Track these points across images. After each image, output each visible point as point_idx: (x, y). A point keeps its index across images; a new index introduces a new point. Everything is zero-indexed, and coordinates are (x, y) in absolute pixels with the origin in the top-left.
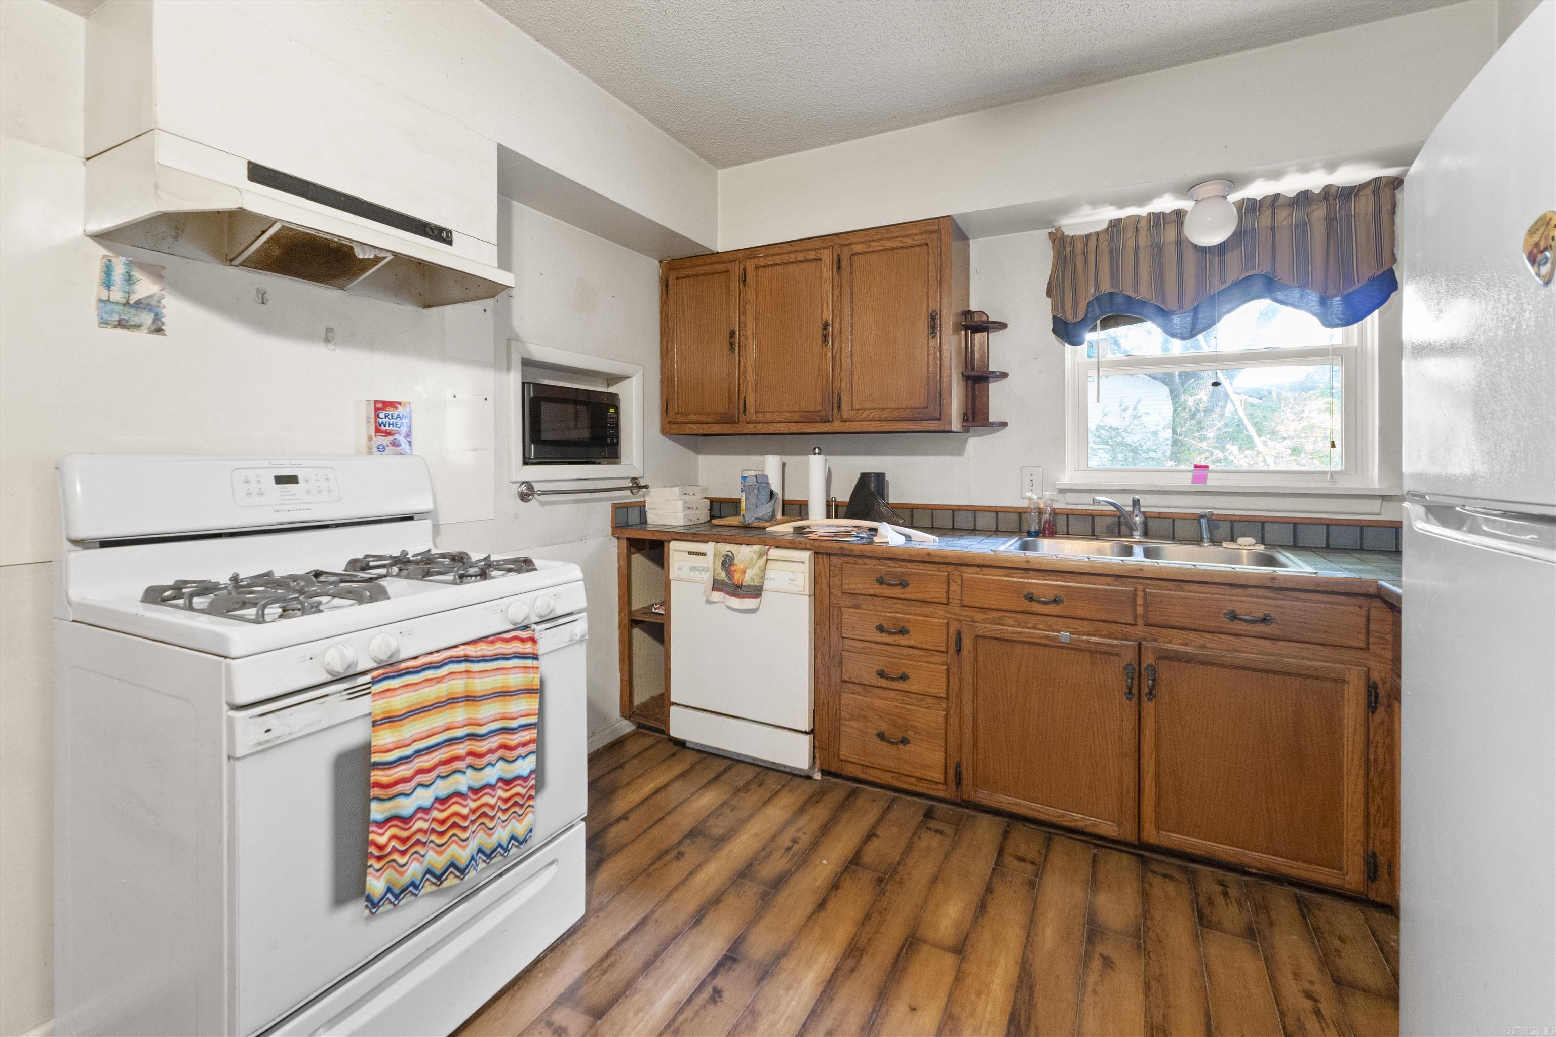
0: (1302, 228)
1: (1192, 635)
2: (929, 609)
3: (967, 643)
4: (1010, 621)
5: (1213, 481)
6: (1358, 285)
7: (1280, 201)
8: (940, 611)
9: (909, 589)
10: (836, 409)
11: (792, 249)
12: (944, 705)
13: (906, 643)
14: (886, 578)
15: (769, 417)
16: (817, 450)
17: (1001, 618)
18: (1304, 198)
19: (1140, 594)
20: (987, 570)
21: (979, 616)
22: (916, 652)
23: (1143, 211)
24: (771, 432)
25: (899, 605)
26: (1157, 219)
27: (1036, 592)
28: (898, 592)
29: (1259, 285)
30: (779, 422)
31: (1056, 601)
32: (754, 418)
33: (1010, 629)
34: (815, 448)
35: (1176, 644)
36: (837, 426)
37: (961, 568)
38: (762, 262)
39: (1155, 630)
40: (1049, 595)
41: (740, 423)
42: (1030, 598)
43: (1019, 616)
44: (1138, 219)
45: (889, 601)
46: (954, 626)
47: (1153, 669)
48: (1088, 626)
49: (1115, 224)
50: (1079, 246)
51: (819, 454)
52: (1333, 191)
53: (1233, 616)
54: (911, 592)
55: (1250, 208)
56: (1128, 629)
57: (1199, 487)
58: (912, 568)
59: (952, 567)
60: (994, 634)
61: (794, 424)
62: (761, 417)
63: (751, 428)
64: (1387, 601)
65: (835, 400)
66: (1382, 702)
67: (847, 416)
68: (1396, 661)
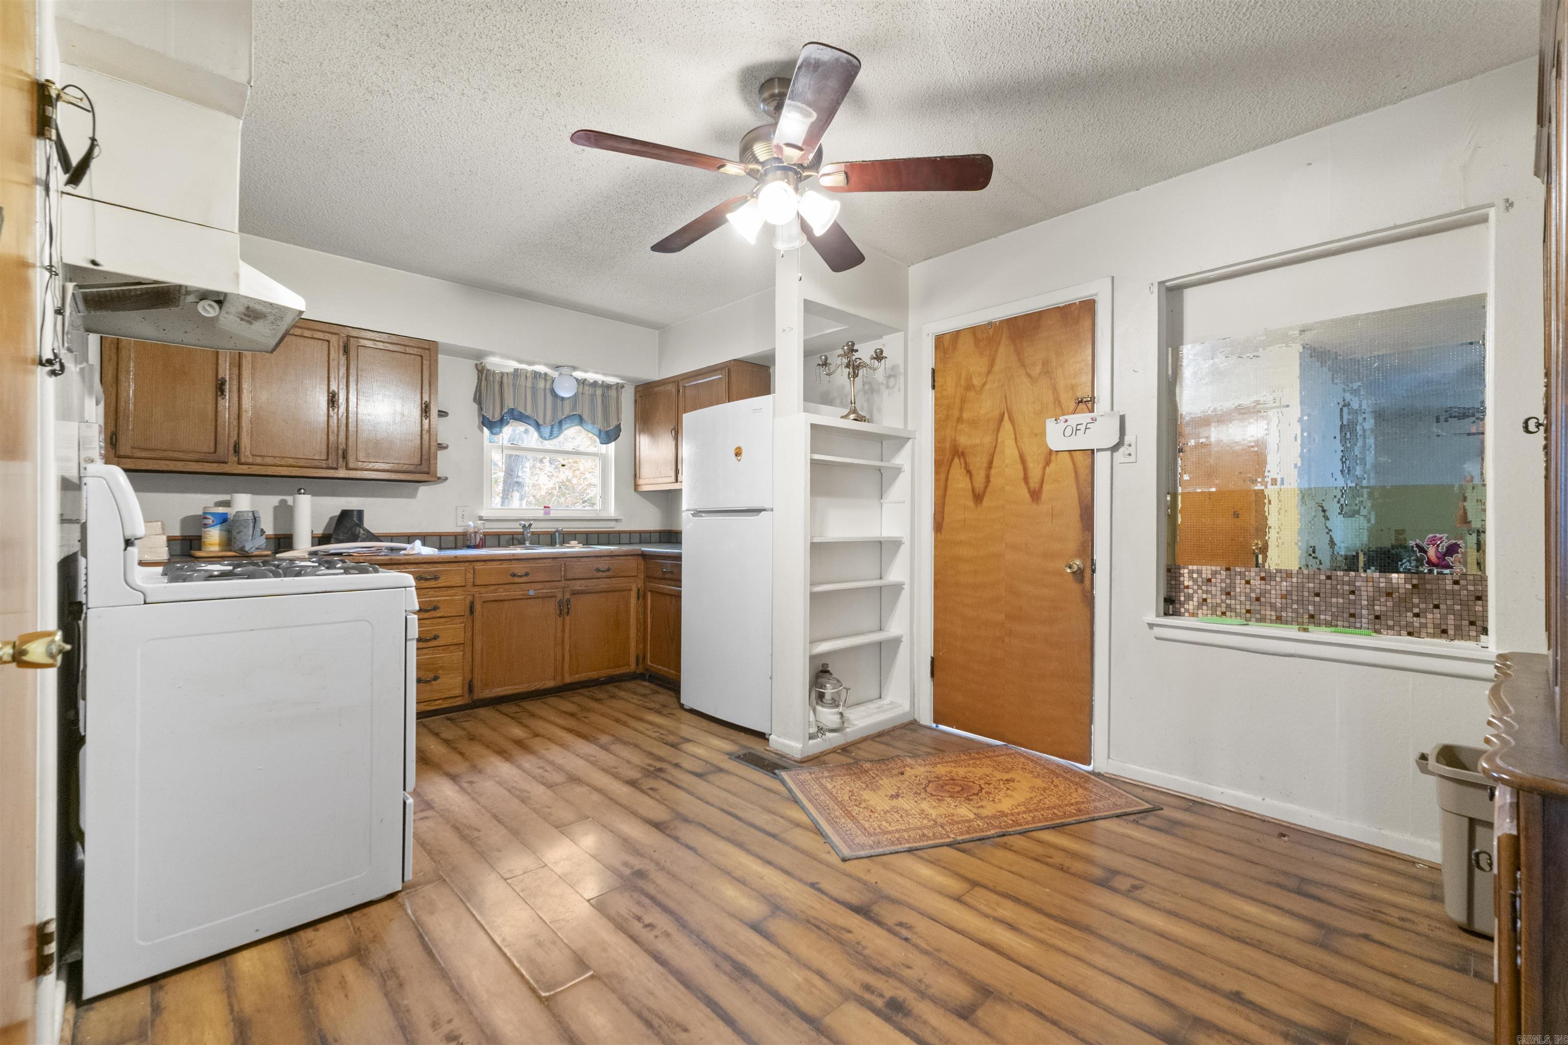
0: (593, 395)
1: (583, 582)
2: (452, 591)
3: (478, 607)
4: (502, 590)
5: (553, 514)
6: (612, 428)
7: (586, 382)
8: (460, 590)
9: (440, 581)
10: (341, 460)
12: (462, 648)
13: (439, 615)
14: (424, 576)
15: (269, 460)
16: (303, 491)
17: (496, 589)
18: (595, 384)
19: (563, 566)
20: (489, 563)
21: (483, 590)
22: (443, 620)
23: (530, 368)
24: (270, 473)
25: (431, 592)
26: (536, 375)
27: (516, 571)
28: (432, 584)
29: (577, 421)
30: (281, 466)
31: (527, 574)
32: (250, 460)
33: (502, 594)
34: (300, 489)
35: (578, 586)
36: (342, 473)
37: (474, 564)
39: (568, 582)
40: (523, 572)
41: (229, 464)
42: (514, 575)
43: (507, 586)
44: (527, 371)
45: (425, 591)
46: (470, 598)
47: (568, 600)
48: (539, 586)
49: (516, 370)
50: (498, 378)
51: (304, 494)
52: (604, 384)
53: (598, 570)
54: (441, 583)
56: (557, 583)
57: (547, 517)
58: (440, 568)
59: (468, 564)
60: (493, 599)
61: (297, 469)
62: (258, 460)
63: (244, 469)
64: (644, 556)
65: (340, 452)
66: (642, 596)
67: (351, 465)
68: (649, 578)
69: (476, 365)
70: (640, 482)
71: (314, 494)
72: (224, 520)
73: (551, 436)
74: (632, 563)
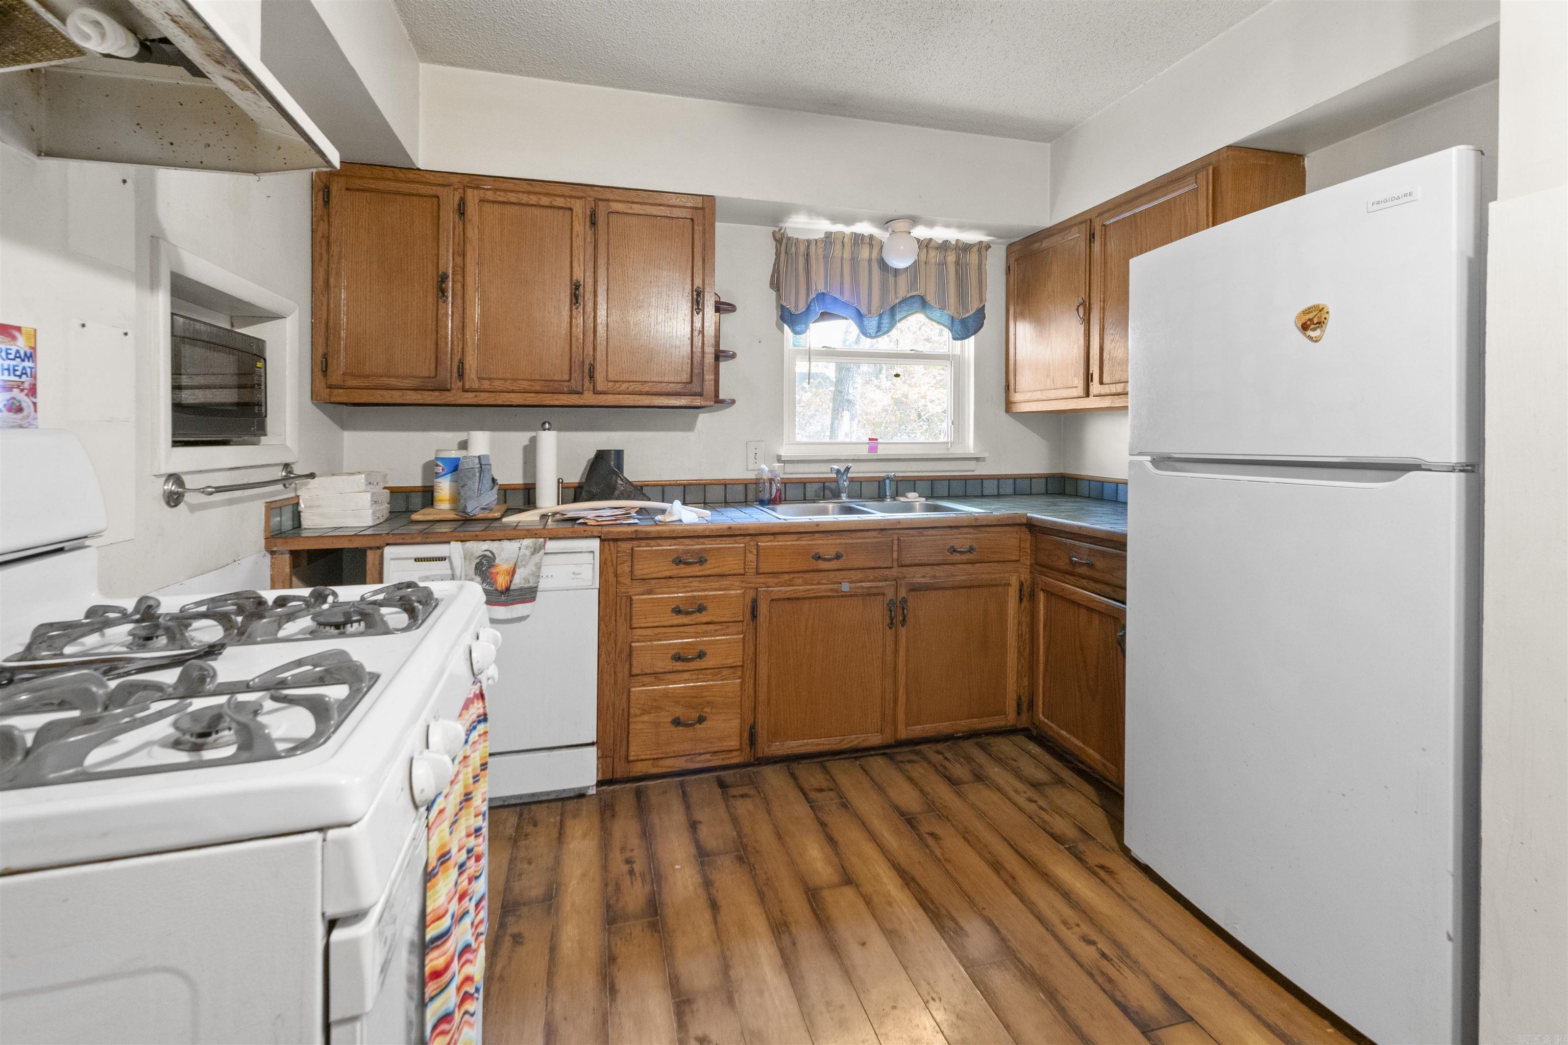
0: (943, 264)
1: (928, 569)
2: (725, 582)
3: (763, 608)
4: (800, 581)
5: (883, 450)
6: (971, 313)
7: (932, 244)
8: (736, 582)
9: (707, 565)
10: (587, 380)
11: (530, 188)
12: (740, 673)
13: (705, 619)
14: (684, 557)
15: (497, 384)
16: (547, 426)
17: (790, 580)
18: (945, 246)
19: (896, 542)
20: (780, 537)
21: (771, 581)
22: (712, 627)
23: (848, 230)
24: (500, 402)
25: (695, 583)
26: (858, 239)
27: (821, 551)
28: (696, 570)
29: (917, 305)
30: (513, 392)
31: (838, 557)
32: (476, 385)
33: (800, 588)
34: (544, 423)
35: (920, 576)
36: (588, 398)
37: (757, 538)
38: (490, 195)
39: (905, 570)
40: (830, 552)
41: (453, 391)
42: (818, 557)
43: (806, 576)
44: (843, 235)
45: (686, 580)
46: (752, 593)
47: (904, 600)
48: (859, 575)
49: (828, 235)
50: (802, 248)
51: (549, 429)
52: (960, 244)
53: (953, 550)
54: (707, 569)
55: (925, 245)
56: (887, 572)
57: (874, 454)
58: (709, 544)
59: (748, 538)
60: (787, 595)
61: (533, 395)
62: (486, 385)
63: (469, 398)
64: (1031, 527)
65: (586, 370)
66: (1027, 594)
67: (599, 388)
68: (1040, 566)
69: (774, 233)
70: (1016, 397)
71: (560, 429)
72: (454, 467)
73: (880, 331)
74: (1012, 540)
